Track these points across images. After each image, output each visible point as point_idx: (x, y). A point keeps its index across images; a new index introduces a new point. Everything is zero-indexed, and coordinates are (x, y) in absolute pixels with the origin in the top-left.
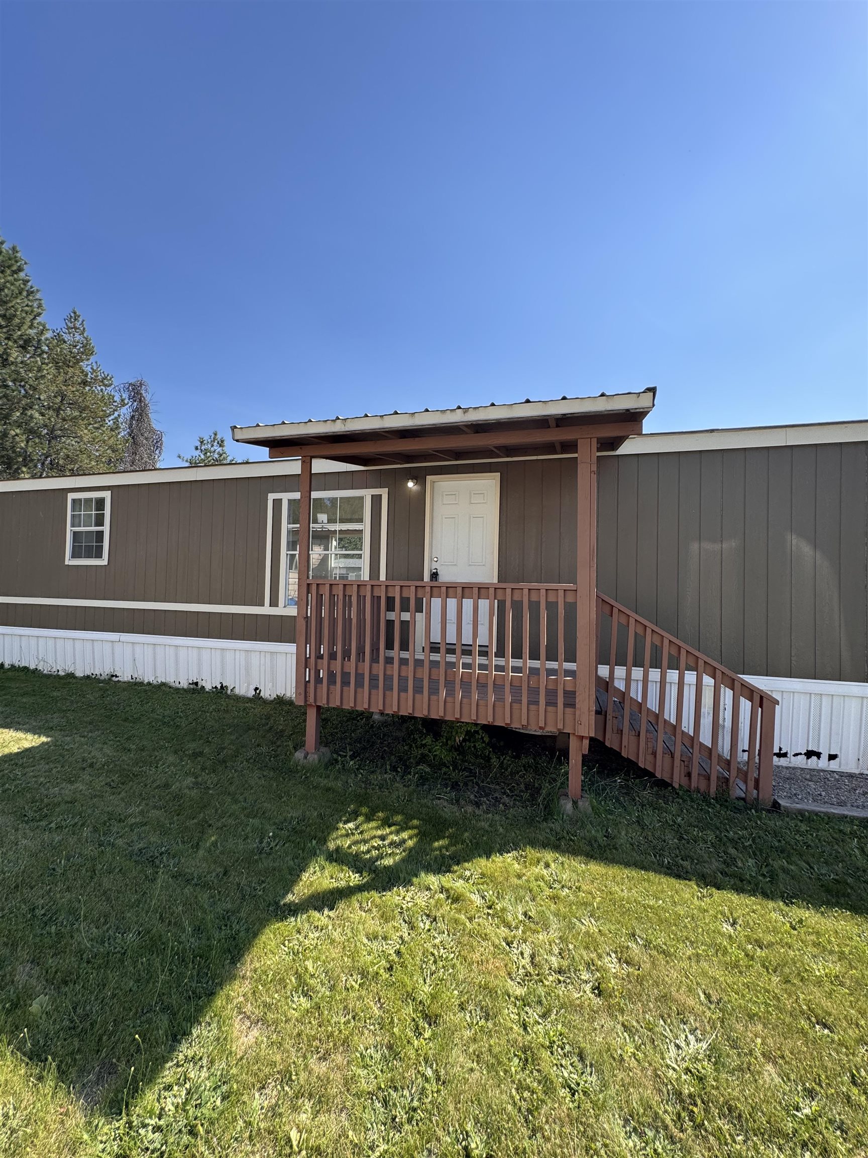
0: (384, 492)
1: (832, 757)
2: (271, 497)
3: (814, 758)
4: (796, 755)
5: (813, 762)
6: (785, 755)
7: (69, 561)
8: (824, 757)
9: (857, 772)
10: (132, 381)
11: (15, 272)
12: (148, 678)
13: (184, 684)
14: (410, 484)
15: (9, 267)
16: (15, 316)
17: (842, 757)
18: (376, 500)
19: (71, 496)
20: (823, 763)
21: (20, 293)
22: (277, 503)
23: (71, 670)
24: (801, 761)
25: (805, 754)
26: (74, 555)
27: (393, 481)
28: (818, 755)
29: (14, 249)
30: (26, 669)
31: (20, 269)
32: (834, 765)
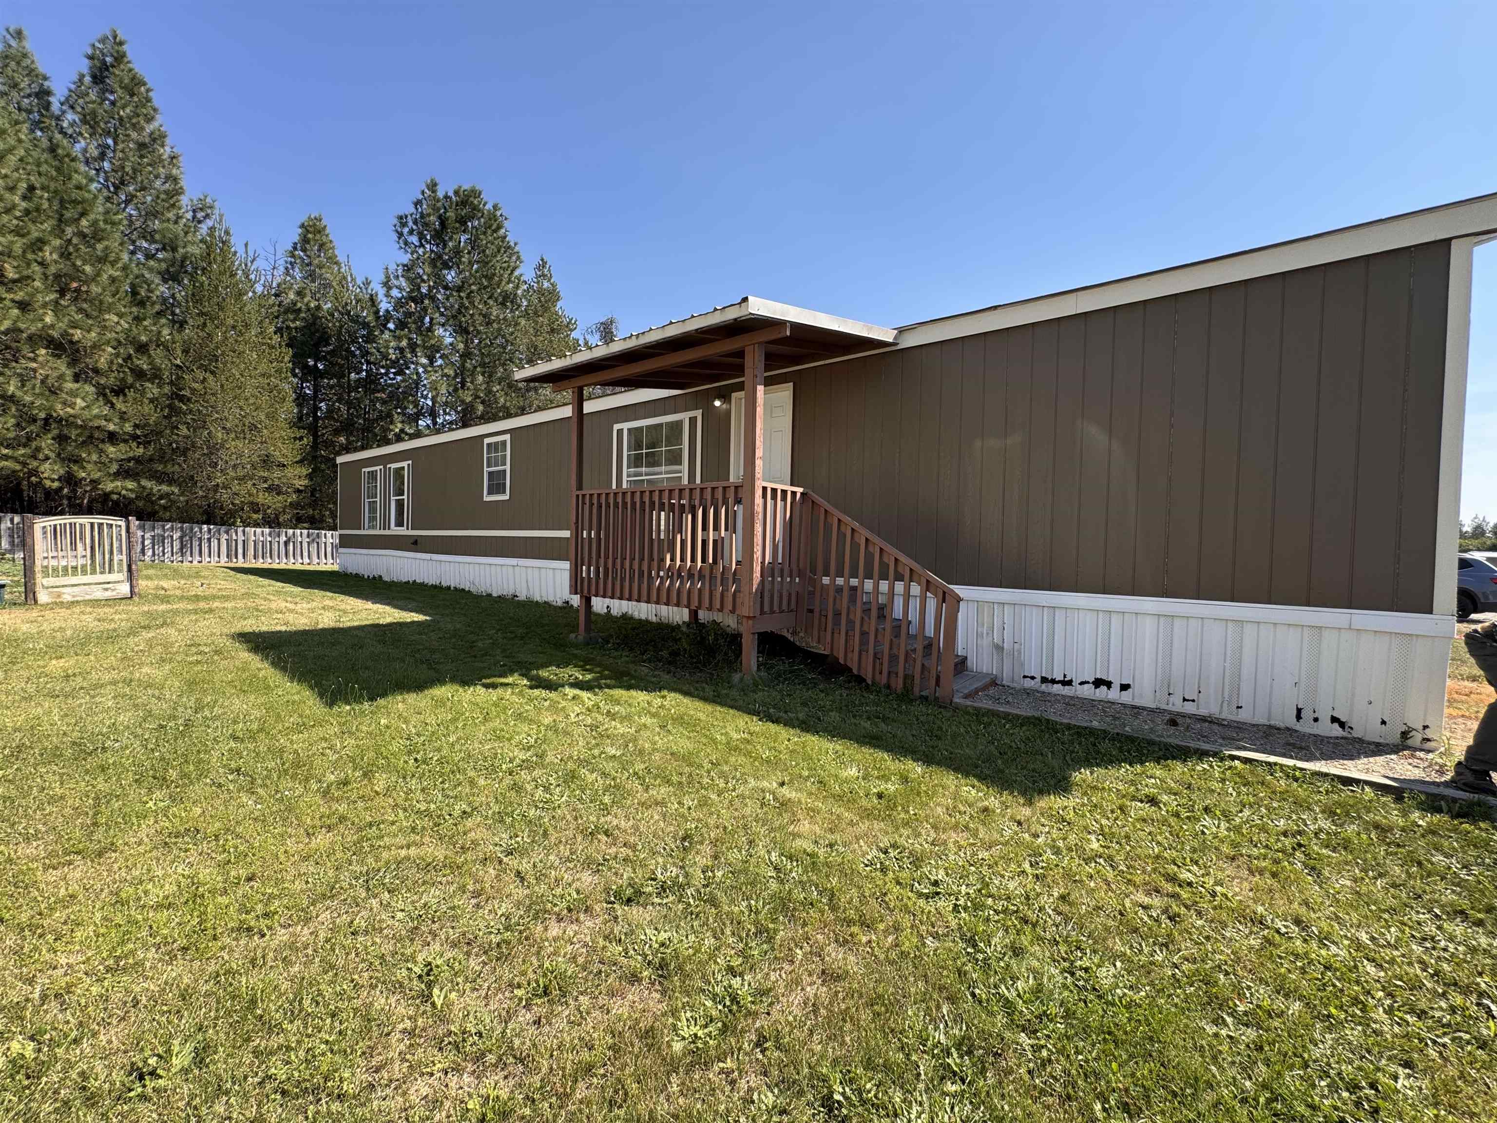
0: (698, 413)
1: (1125, 687)
2: (616, 427)
3: (1104, 688)
4: (1082, 683)
5: (1102, 693)
6: (1069, 683)
7: (487, 498)
8: (1116, 687)
9: (1153, 706)
10: (603, 320)
11: (495, 231)
12: (537, 598)
13: (560, 604)
14: (717, 403)
15: (490, 227)
16: (494, 275)
17: (1136, 688)
18: (693, 421)
19: (487, 441)
20: (1114, 694)
21: (499, 251)
22: (620, 432)
23: (489, 591)
24: (1088, 691)
25: (1093, 683)
26: (489, 493)
27: (703, 401)
28: (1109, 684)
29: (495, 207)
30: (463, 590)
31: (499, 227)
32: (1126, 697)
